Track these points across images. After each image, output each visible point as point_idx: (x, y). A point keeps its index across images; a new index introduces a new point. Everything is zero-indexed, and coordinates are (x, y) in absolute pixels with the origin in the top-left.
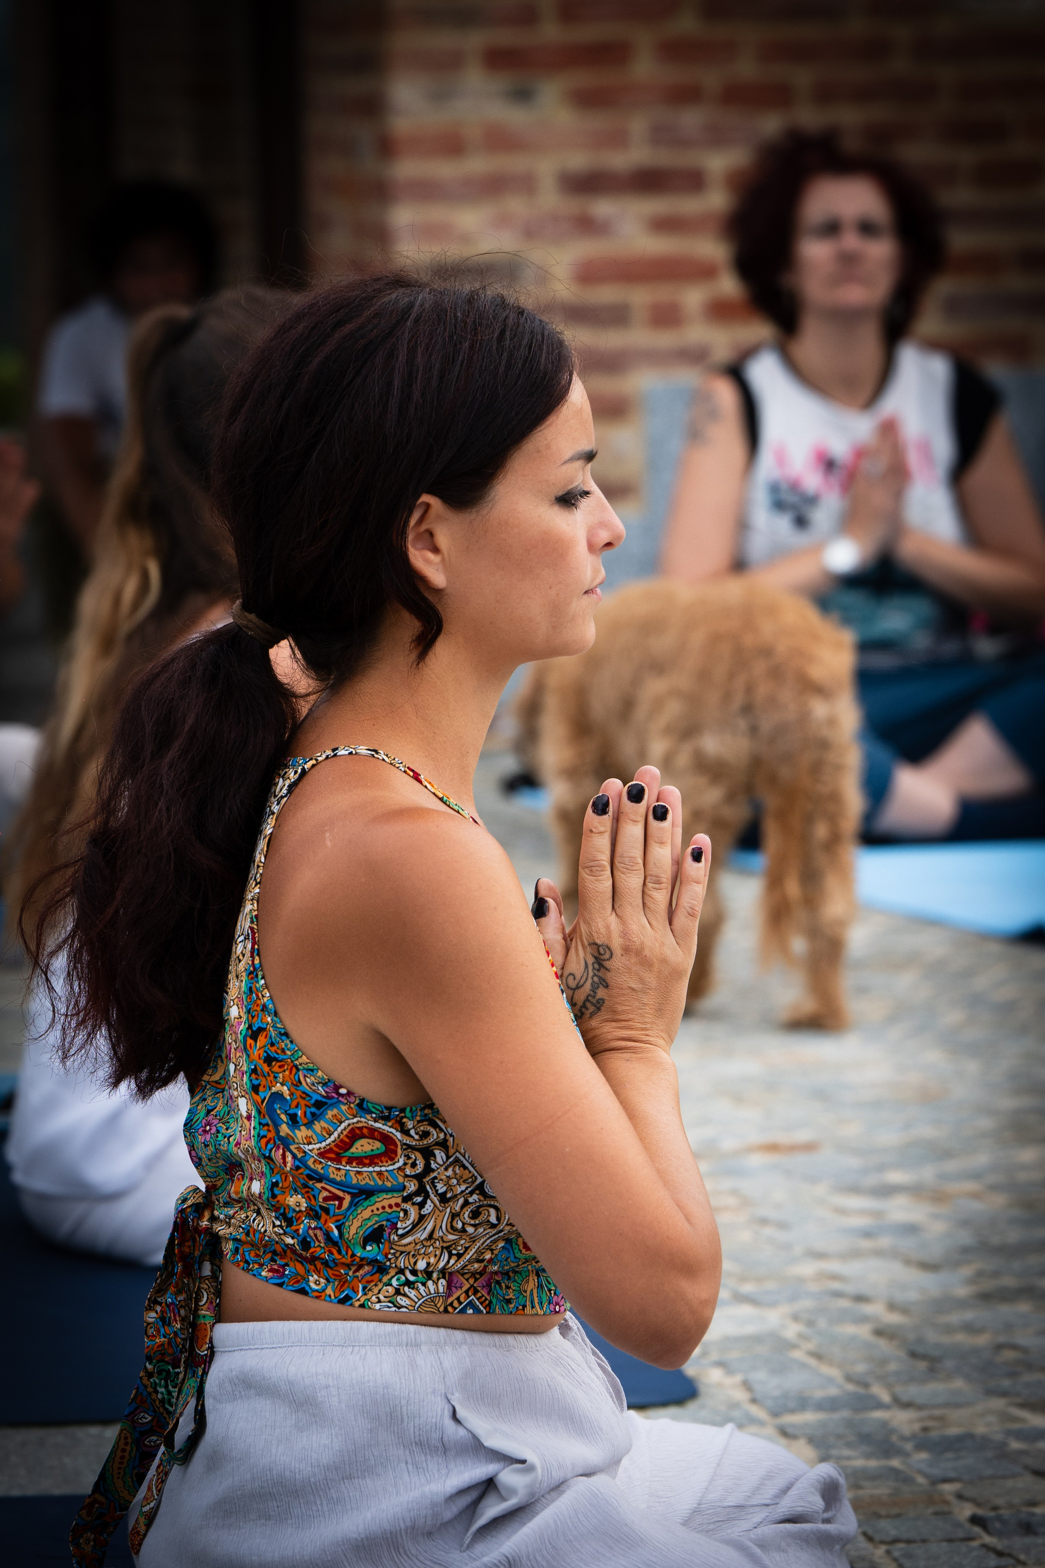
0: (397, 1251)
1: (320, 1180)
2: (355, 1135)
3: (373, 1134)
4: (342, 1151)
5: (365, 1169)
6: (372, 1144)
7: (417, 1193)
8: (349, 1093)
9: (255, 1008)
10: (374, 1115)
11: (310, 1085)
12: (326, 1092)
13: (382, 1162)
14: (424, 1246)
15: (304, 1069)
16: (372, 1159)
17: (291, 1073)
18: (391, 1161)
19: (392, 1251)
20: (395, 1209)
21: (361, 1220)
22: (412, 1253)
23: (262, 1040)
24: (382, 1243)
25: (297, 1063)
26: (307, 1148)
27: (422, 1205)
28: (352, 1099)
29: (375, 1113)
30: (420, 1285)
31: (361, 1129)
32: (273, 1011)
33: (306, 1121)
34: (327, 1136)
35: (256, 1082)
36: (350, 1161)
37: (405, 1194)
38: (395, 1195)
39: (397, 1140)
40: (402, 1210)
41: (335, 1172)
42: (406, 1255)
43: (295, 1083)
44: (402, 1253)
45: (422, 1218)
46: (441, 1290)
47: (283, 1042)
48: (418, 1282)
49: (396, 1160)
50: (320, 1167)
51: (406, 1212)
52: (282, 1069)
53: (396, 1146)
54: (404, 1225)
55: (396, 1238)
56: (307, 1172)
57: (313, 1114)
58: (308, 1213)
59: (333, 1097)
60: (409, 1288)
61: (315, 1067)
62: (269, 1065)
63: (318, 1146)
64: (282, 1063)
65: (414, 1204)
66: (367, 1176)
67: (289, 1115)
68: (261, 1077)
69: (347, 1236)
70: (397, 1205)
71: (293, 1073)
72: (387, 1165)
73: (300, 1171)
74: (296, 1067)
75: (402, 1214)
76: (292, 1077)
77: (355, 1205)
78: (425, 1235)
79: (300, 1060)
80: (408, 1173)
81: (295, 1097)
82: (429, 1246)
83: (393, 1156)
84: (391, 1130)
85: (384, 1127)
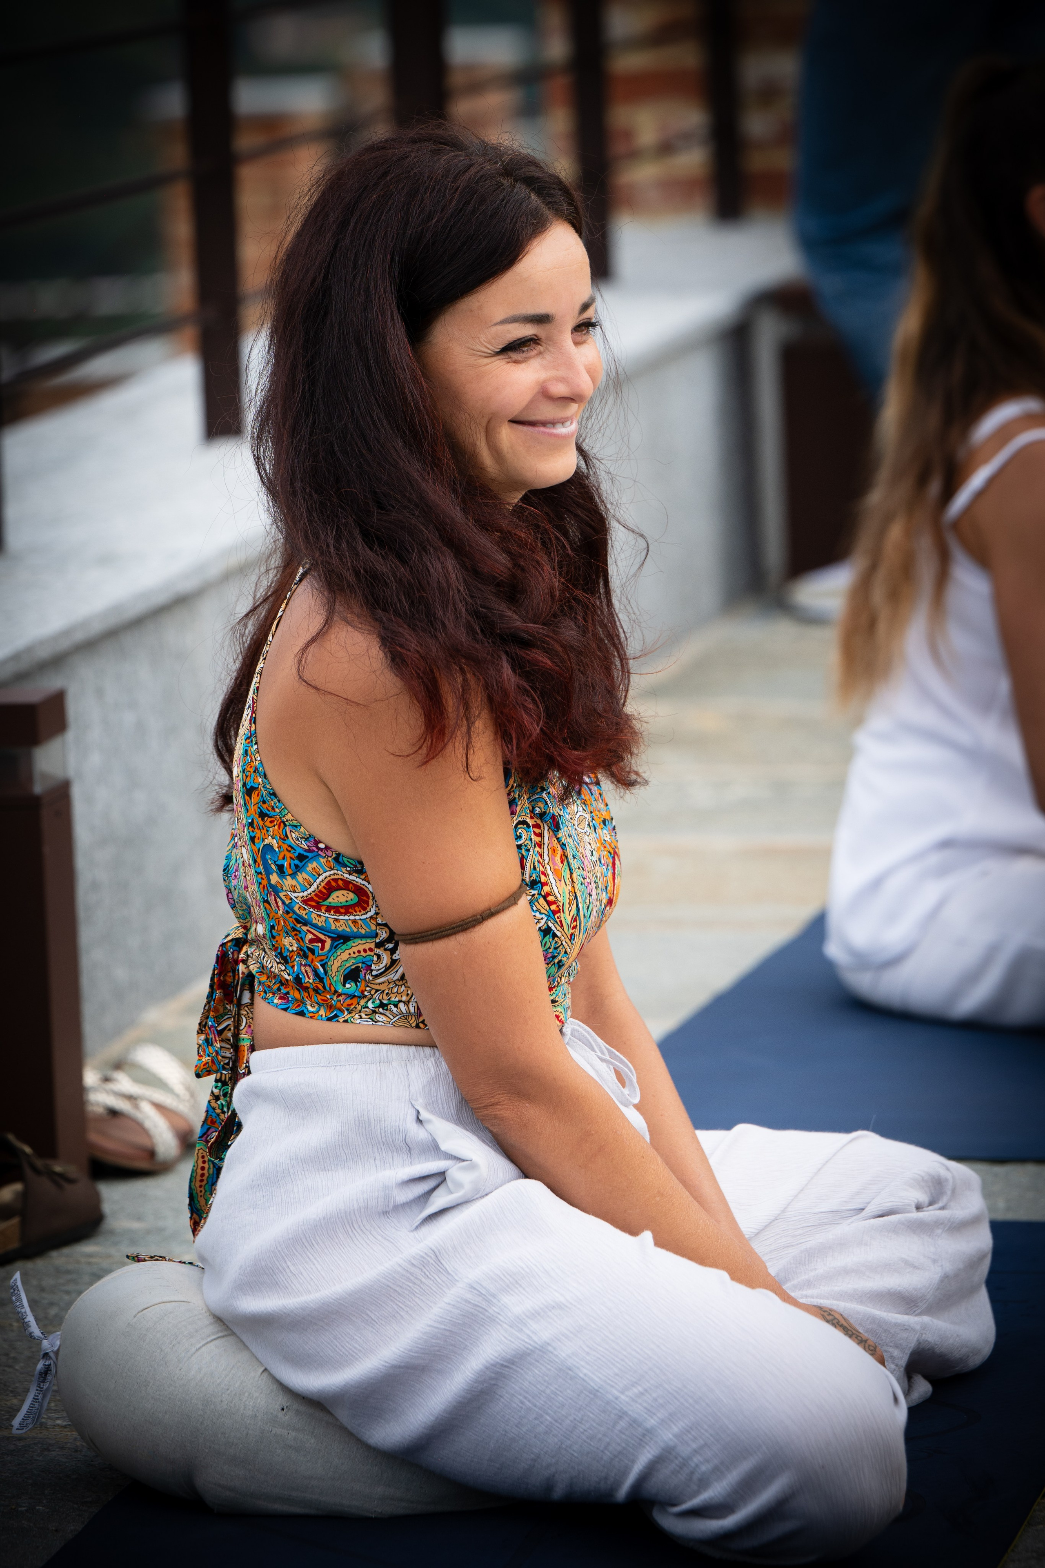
0: (372, 989)
1: (305, 924)
3: (346, 885)
4: (321, 901)
6: (346, 895)
7: (389, 940)
8: (327, 848)
9: (249, 769)
10: (348, 869)
11: (294, 839)
12: (308, 846)
13: (356, 912)
14: (396, 985)
15: (290, 825)
17: (279, 828)
18: (364, 910)
19: (368, 989)
20: (369, 953)
21: (340, 961)
22: (386, 992)
23: (255, 798)
24: (359, 982)
25: (284, 819)
26: (293, 895)
27: (393, 951)
28: (330, 853)
29: (349, 867)
31: (336, 880)
32: (262, 774)
33: (291, 872)
34: (309, 887)
35: (253, 834)
36: (329, 909)
37: (378, 941)
38: (369, 940)
39: (369, 892)
40: (375, 954)
41: (317, 918)
42: (381, 993)
43: (282, 837)
44: (377, 991)
45: (393, 962)
47: (272, 800)
49: (368, 909)
50: (304, 912)
51: (379, 956)
52: (273, 824)
54: (378, 968)
55: (371, 978)
56: (295, 916)
57: (297, 866)
58: (298, 953)
59: (314, 851)
61: (299, 824)
62: (263, 820)
63: (301, 894)
64: (272, 819)
65: (386, 950)
66: (343, 923)
67: (277, 865)
68: (256, 830)
69: (331, 973)
70: (371, 950)
71: (281, 828)
72: (360, 914)
73: (290, 915)
74: (284, 822)
75: (375, 958)
76: (280, 831)
77: (335, 948)
79: (286, 817)
80: (380, 922)
81: (282, 849)
82: (401, 985)
83: (366, 906)
84: (364, 882)
85: (358, 880)
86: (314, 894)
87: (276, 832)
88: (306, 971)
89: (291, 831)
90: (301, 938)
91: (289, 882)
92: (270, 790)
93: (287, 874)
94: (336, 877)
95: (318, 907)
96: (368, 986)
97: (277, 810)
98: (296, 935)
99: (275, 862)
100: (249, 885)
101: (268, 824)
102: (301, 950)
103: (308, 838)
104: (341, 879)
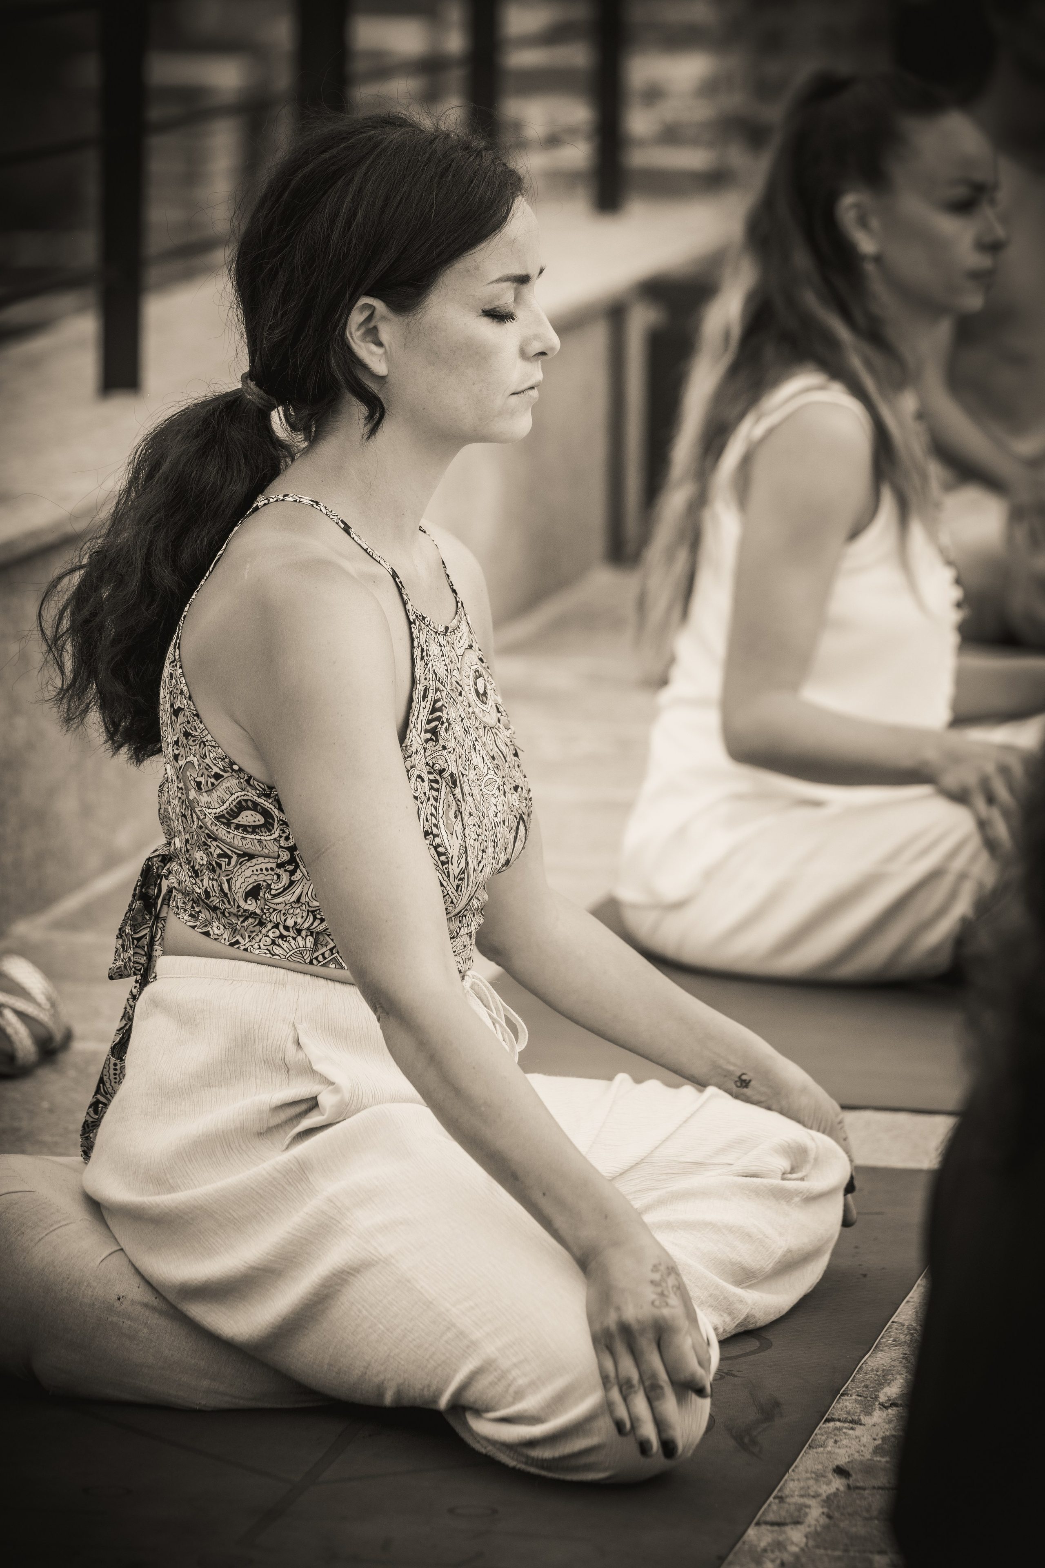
0: (271, 907)
1: (215, 839)
2: (241, 807)
3: (255, 807)
4: (231, 818)
5: (248, 836)
6: (254, 815)
7: (289, 862)
8: (240, 770)
9: (175, 691)
10: (258, 792)
11: (212, 759)
12: (224, 767)
13: (262, 832)
14: (292, 907)
15: (209, 745)
16: (254, 829)
17: (200, 747)
18: (269, 832)
19: (266, 907)
20: (270, 872)
21: (244, 877)
22: (283, 912)
23: (181, 718)
24: (259, 900)
25: (204, 739)
26: (207, 811)
27: (292, 873)
28: (242, 775)
29: (259, 790)
30: (291, 939)
31: (246, 801)
33: (207, 789)
34: (222, 804)
36: (238, 827)
37: (279, 862)
38: (271, 860)
39: (275, 816)
40: (275, 874)
41: (227, 835)
42: (278, 912)
43: (202, 756)
44: (275, 910)
45: (292, 883)
46: (309, 945)
47: (195, 721)
48: (289, 936)
49: (273, 832)
50: (216, 828)
51: (279, 876)
52: (195, 743)
53: (274, 820)
54: (277, 887)
55: (270, 897)
56: (207, 831)
57: (213, 784)
58: (208, 867)
59: (229, 772)
60: (283, 940)
61: (217, 745)
62: (187, 739)
63: (214, 811)
64: (195, 738)
65: (285, 871)
66: (249, 842)
67: (196, 782)
68: (181, 748)
69: (234, 889)
70: (272, 869)
71: (201, 748)
72: (265, 835)
73: (203, 830)
74: (204, 742)
75: (275, 877)
76: (200, 750)
77: (240, 864)
78: (294, 898)
79: (207, 737)
80: (282, 845)
81: (201, 767)
82: (297, 908)
83: (271, 828)
84: (271, 806)
85: (265, 803)
86: (225, 811)
87: (197, 751)
88: (213, 885)
89: (209, 751)
90: (211, 852)
91: (204, 798)
92: (193, 712)
93: (203, 790)
94: (246, 798)
95: (228, 824)
96: (267, 905)
97: (198, 730)
98: (206, 849)
99: (194, 778)
100: (171, 800)
101: (191, 742)
102: (211, 864)
103: (224, 759)
104: (251, 800)
